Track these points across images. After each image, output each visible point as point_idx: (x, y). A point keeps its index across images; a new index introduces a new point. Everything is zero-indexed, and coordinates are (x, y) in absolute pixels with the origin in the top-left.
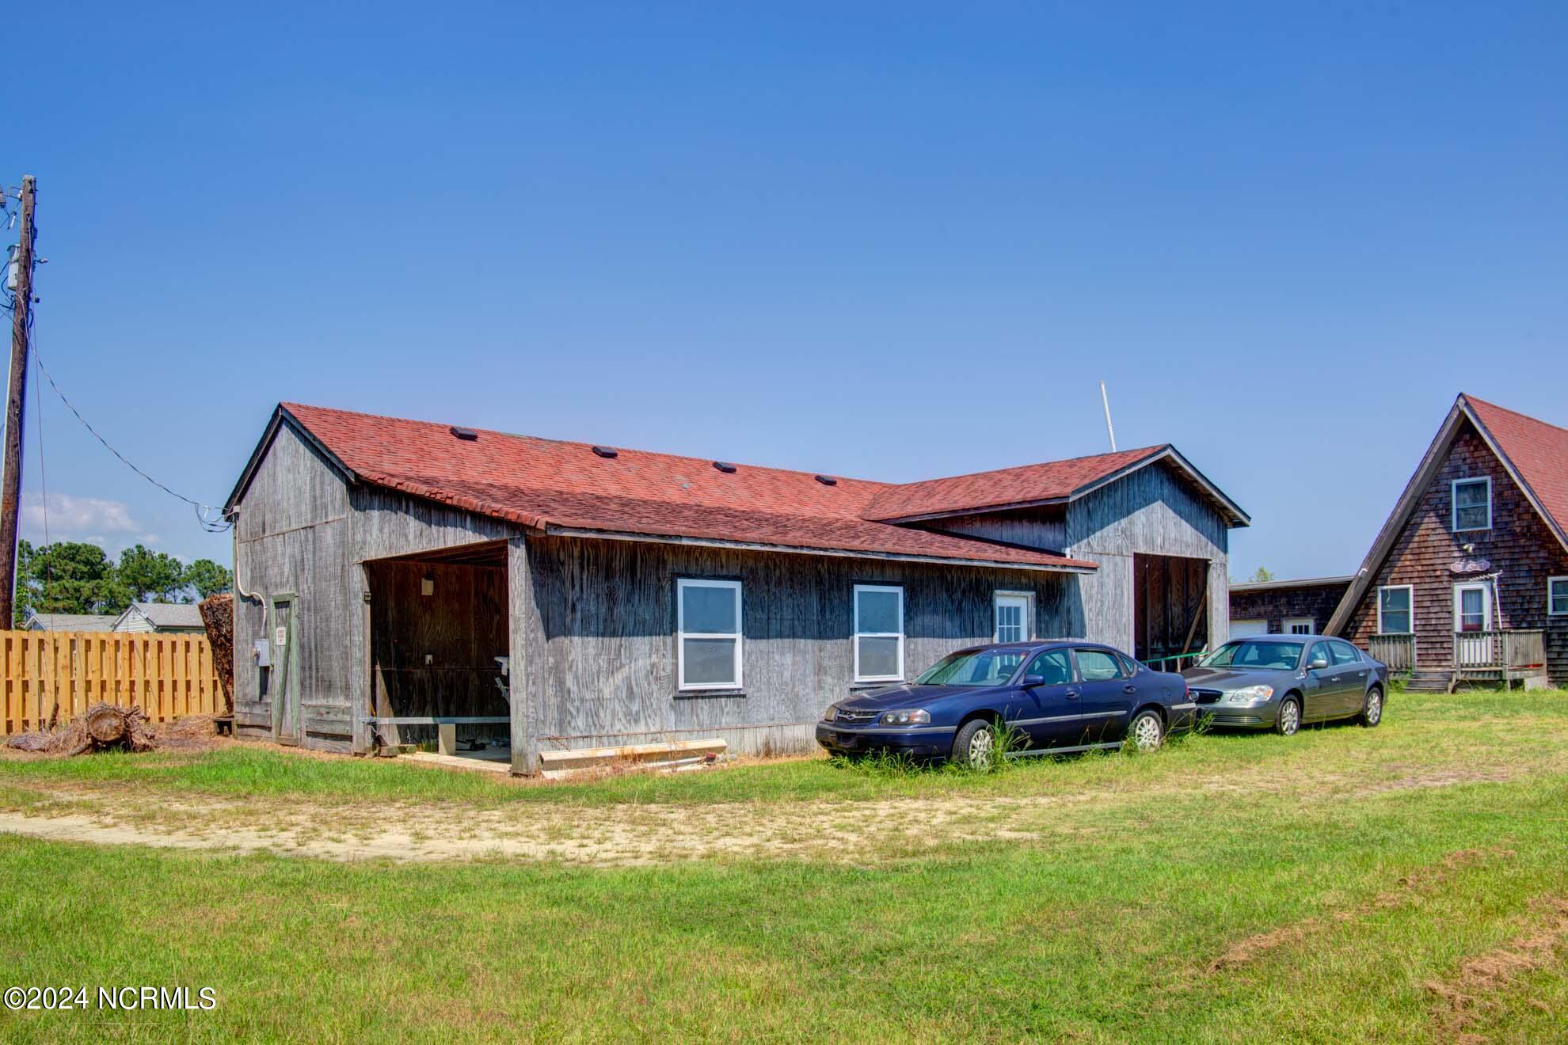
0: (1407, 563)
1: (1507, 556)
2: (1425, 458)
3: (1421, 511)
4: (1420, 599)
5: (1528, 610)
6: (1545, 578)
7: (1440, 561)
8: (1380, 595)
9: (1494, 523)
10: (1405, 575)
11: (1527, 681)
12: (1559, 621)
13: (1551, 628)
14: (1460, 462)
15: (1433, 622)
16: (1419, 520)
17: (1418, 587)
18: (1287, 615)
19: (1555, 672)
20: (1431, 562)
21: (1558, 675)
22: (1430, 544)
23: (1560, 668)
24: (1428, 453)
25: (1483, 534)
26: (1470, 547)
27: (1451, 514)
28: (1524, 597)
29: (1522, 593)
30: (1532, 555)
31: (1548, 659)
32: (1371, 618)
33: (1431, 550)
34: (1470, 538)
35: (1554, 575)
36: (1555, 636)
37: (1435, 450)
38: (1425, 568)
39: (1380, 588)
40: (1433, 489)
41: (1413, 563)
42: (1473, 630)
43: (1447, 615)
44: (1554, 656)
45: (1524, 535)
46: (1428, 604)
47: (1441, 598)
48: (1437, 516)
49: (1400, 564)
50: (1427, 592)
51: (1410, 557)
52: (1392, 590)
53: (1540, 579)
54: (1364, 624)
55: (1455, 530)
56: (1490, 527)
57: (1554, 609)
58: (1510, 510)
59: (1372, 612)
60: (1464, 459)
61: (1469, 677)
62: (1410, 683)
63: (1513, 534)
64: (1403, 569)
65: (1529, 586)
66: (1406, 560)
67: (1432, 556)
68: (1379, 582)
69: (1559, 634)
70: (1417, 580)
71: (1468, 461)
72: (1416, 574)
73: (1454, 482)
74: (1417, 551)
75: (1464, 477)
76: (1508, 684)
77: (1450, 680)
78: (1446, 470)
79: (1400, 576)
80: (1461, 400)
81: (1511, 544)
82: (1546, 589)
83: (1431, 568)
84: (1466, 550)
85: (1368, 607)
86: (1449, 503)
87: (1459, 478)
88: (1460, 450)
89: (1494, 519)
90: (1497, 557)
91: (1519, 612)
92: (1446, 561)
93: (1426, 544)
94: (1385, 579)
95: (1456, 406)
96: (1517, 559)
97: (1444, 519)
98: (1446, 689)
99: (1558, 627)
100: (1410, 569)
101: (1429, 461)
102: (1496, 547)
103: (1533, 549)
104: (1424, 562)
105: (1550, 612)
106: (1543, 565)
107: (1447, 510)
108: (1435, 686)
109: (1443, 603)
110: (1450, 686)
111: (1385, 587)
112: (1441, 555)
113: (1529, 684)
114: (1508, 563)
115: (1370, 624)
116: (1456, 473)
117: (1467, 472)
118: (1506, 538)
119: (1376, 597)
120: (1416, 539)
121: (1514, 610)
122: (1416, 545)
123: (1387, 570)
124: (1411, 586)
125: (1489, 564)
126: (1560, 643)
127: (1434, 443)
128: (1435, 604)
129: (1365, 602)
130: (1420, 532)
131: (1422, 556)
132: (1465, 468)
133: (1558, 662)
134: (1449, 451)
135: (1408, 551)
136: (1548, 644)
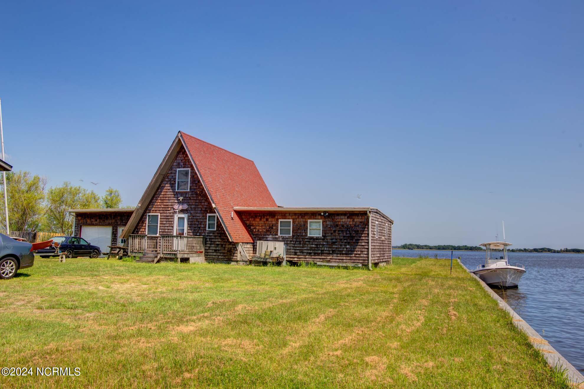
0: (159, 204)
1: (194, 204)
2: (165, 157)
3: (165, 181)
4: (162, 220)
5: (200, 227)
6: (206, 214)
7: (170, 204)
8: (148, 217)
9: (190, 189)
10: (157, 209)
11: (190, 258)
12: (210, 233)
13: (207, 236)
14: (180, 161)
15: (166, 231)
16: (164, 185)
17: (162, 215)
18: (120, 225)
19: (207, 255)
20: (167, 204)
21: (208, 257)
22: (167, 196)
23: (209, 254)
24: (166, 155)
25: (186, 193)
26: (181, 198)
27: (175, 183)
28: (199, 222)
29: (198, 220)
30: (203, 204)
31: (205, 249)
32: (144, 227)
33: (167, 199)
34: (182, 194)
35: (210, 213)
36: (208, 240)
37: (169, 154)
38: (165, 206)
39: (148, 214)
40: (170, 172)
41: (161, 204)
42: (180, 235)
43: (171, 228)
44: (207, 248)
45: (200, 195)
46: (165, 222)
47: (170, 220)
48: (170, 184)
49: (156, 204)
50: (165, 217)
51: (160, 201)
52: (152, 215)
53: (204, 214)
54: (141, 230)
55: (176, 191)
56: (189, 190)
57: (209, 228)
58: (196, 184)
59: (144, 225)
60: (182, 160)
61: (165, 256)
62: (140, 258)
63: (196, 194)
64: (157, 206)
65: (201, 217)
66: (158, 203)
67: (167, 201)
68: (148, 211)
69: (210, 239)
70: (162, 212)
71: (183, 161)
72: (161, 209)
73: (178, 169)
74: (163, 199)
75: (181, 168)
76: (179, 260)
77: (157, 257)
78: (175, 164)
79: (156, 209)
80: (180, 134)
81: (195, 198)
82: (206, 219)
83: (167, 206)
84: (179, 200)
85: (143, 223)
86: (175, 179)
87: (179, 168)
88: (180, 156)
89: (190, 187)
90: (191, 204)
91: (197, 228)
92: (173, 204)
93: (166, 196)
94: (150, 210)
95: (177, 136)
96: (198, 205)
97: (172, 186)
98: (153, 261)
99: (210, 236)
100: (159, 206)
101: (167, 159)
102: (190, 199)
103: (203, 201)
104: (165, 204)
105: (207, 229)
106: (206, 208)
107: (174, 181)
108: (150, 259)
109: (170, 223)
110: (156, 260)
111: (150, 214)
112: (171, 201)
113: (192, 260)
114: (194, 206)
115: (143, 230)
116: (179, 166)
117: (183, 166)
118: (194, 196)
119: (146, 218)
120: (162, 193)
121: (195, 227)
122: (162, 196)
123: (151, 206)
124: (159, 214)
125: (187, 207)
126: (209, 243)
127: (168, 151)
128: (168, 223)
129: (141, 220)
130: (164, 190)
131: (164, 201)
132: (182, 164)
133: (209, 251)
134: (177, 156)
135: (159, 198)
136: (205, 243)
